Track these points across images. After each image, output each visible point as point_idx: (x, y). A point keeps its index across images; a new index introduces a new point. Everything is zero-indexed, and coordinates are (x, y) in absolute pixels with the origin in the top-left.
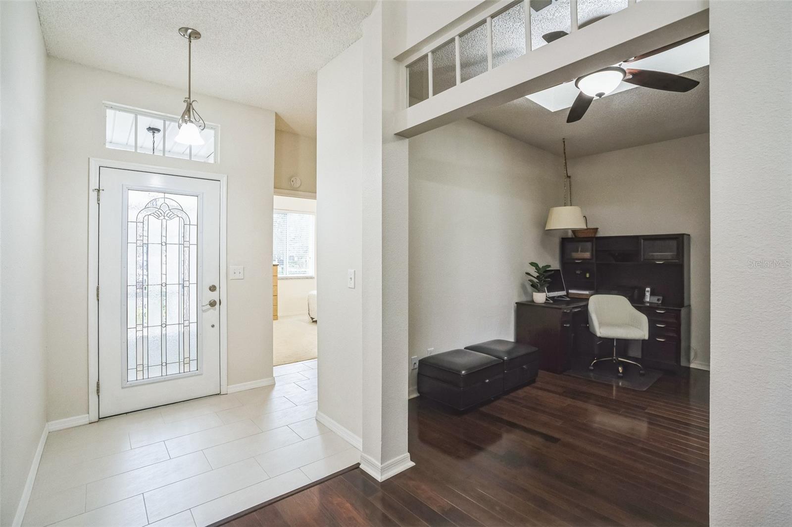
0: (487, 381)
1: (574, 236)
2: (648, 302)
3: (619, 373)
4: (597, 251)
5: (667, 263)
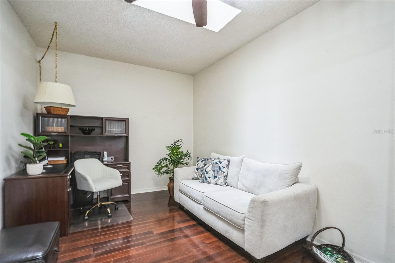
1: (47, 113)
2: (106, 161)
3: (108, 213)
4: (71, 126)
5: (119, 136)
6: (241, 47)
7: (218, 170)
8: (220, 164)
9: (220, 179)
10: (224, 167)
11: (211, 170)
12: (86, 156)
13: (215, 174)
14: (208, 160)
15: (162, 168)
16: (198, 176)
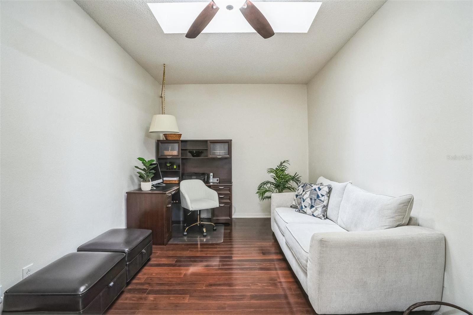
0: (112, 284)
1: (165, 139)
2: (212, 182)
3: (204, 233)
4: (182, 150)
5: (223, 157)
6: (349, 40)
7: (316, 198)
8: (319, 191)
9: (317, 210)
10: (323, 196)
11: (308, 197)
12: (193, 177)
13: (312, 203)
14: (306, 185)
15: (266, 192)
16: (296, 204)
